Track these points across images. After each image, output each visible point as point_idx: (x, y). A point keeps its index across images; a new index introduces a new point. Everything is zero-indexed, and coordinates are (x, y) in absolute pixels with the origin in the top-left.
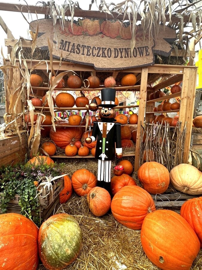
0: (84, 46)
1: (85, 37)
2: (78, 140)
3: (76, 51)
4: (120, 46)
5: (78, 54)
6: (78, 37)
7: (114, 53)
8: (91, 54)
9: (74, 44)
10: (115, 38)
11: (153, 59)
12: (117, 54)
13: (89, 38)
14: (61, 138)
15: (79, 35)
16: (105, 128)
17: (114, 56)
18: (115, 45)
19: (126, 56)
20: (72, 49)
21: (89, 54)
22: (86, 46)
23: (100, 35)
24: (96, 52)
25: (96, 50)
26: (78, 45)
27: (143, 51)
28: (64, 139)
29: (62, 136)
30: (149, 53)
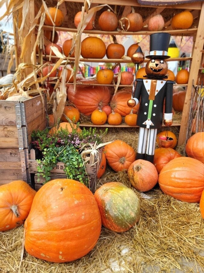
2: (105, 104)
14: (85, 100)
16: (153, 87)
28: (89, 103)
29: (87, 98)
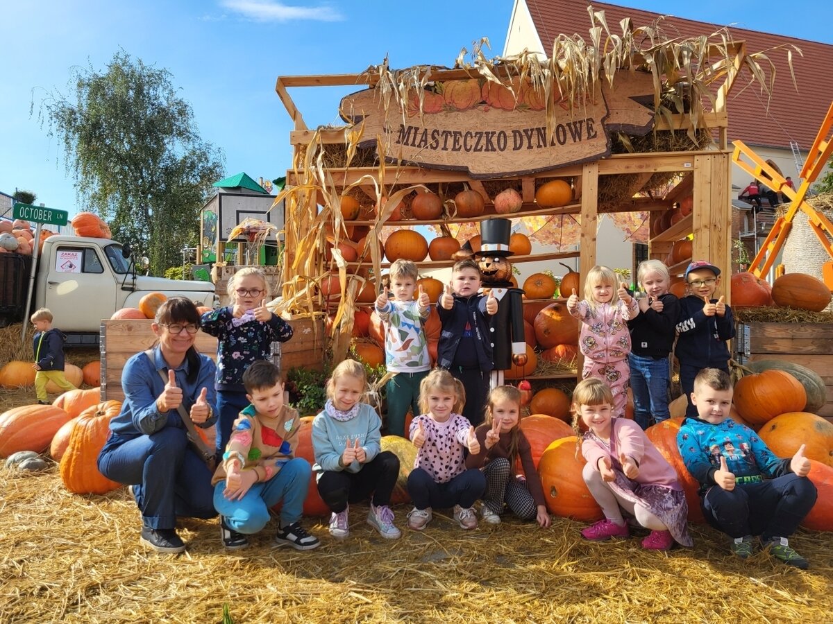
0: (446, 133)
1: (449, 114)
3: (431, 144)
4: (525, 124)
5: (435, 148)
7: (513, 140)
8: (463, 148)
9: (426, 130)
10: (514, 110)
11: (606, 145)
12: (518, 142)
13: (458, 115)
15: (436, 113)
17: (513, 146)
18: (514, 124)
19: (541, 143)
20: (421, 141)
21: (457, 147)
22: (450, 132)
23: (482, 107)
24: (472, 142)
25: (472, 138)
26: (435, 131)
27: (581, 129)
30: (596, 132)
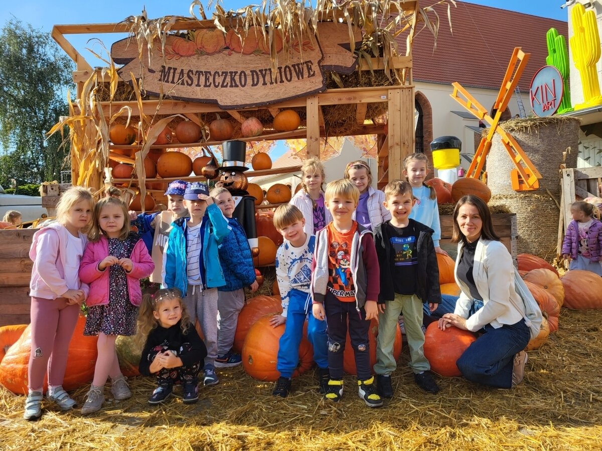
0: (199, 73)
1: (200, 57)
3: (187, 81)
4: (260, 65)
5: (190, 85)
6: (189, 58)
7: (251, 78)
8: (212, 85)
9: (182, 70)
10: (251, 54)
11: (322, 82)
12: (256, 80)
13: (208, 57)
15: (190, 56)
17: (252, 83)
18: (252, 66)
19: (273, 81)
20: (179, 79)
21: (208, 84)
22: (202, 72)
23: (226, 52)
24: (219, 80)
25: (219, 76)
26: (190, 71)
27: (303, 70)
30: (314, 71)
